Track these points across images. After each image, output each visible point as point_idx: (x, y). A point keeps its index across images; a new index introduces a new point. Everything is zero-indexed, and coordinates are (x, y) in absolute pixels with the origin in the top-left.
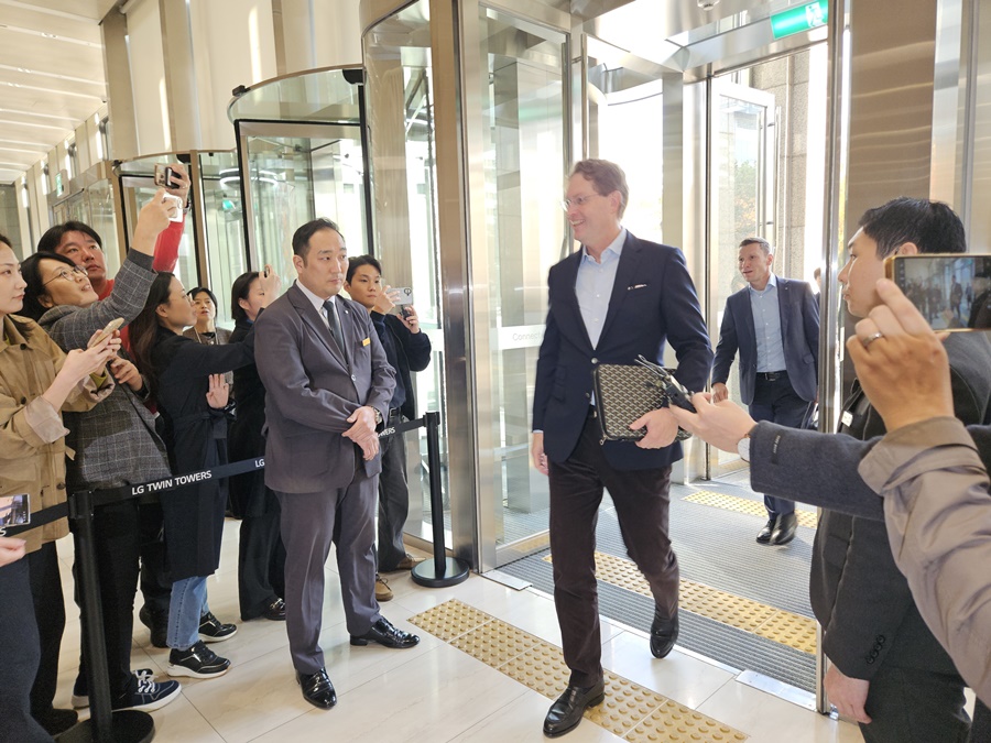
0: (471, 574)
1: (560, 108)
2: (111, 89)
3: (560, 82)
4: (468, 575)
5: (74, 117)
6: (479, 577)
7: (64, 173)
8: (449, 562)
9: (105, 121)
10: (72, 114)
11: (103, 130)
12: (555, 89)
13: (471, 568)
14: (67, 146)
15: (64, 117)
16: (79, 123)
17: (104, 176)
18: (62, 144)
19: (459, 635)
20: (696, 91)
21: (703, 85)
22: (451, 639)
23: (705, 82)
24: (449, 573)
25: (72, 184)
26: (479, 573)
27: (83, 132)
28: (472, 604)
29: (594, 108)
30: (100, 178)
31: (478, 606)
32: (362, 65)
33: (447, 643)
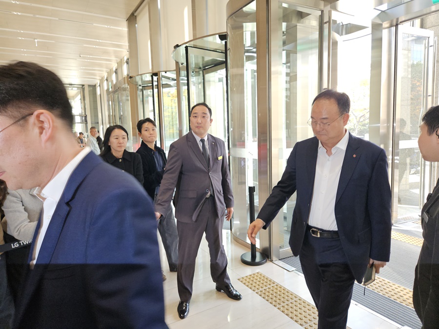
0: (268, 261)
2: (130, 47)
3: (318, 32)
4: (266, 261)
5: (116, 58)
6: (271, 263)
7: (112, 82)
8: (258, 255)
9: (128, 59)
10: (116, 57)
11: (127, 63)
13: (268, 258)
14: (114, 70)
15: (113, 58)
16: (119, 60)
17: (126, 82)
18: (112, 69)
19: (261, 289)
20: (390, 32)
21: (393, 29)
22: (257, 291)
23: (395, 28)
24: (258, 259)
25: (115, 86)
26: (272, 261)
27: (120, 64)
28: (267, 275)
29: (335, 43)
31: (270, 277)
32: (227, 32)
33: (255, 293)
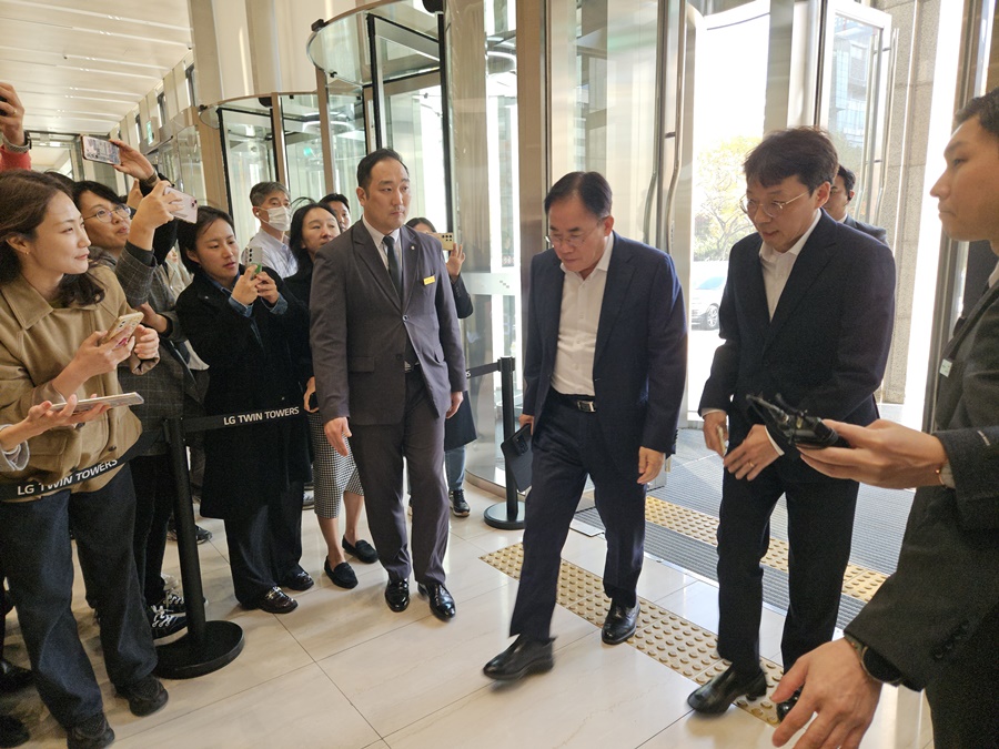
1: (654, 35)
2: (196, 35)
3: (657, 4)
5: (161, 64)
7: (154, 121)
8: (521, 507)
9: (191, 68)
11: (190, 78)
12: (652, 11)
15: (153, 65)
16: (167, 71)
17: (191, 122)
18: (152, 93)
25: (162, 131)
27: (170, 81)
29: (692, 31)
30: (187, 125)
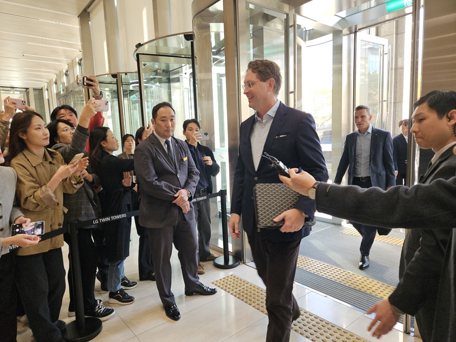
0: (240, 263)
1: (283, 49)
3: (284, 37)
6: (244, 265)
7: (63, 83)
8: (231, 258)
9: (81, 60)
12: (282, 40)
13: (241, 261)
16: (70, 61)
18: (62, 70)
19: (235, 290)
20: (349, 39)
21: (353, 35)
22: (231, 292)
23: (354, 35)
24: (231, 263)
25: (67, 88)
26: (244, 263)
27: (71, 65)
28: (241, 277)
29: (300, 48)
31: (244, 278)
32: (193, 32)
33: (229, 294)
